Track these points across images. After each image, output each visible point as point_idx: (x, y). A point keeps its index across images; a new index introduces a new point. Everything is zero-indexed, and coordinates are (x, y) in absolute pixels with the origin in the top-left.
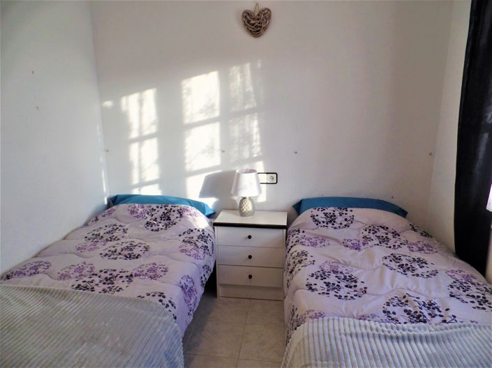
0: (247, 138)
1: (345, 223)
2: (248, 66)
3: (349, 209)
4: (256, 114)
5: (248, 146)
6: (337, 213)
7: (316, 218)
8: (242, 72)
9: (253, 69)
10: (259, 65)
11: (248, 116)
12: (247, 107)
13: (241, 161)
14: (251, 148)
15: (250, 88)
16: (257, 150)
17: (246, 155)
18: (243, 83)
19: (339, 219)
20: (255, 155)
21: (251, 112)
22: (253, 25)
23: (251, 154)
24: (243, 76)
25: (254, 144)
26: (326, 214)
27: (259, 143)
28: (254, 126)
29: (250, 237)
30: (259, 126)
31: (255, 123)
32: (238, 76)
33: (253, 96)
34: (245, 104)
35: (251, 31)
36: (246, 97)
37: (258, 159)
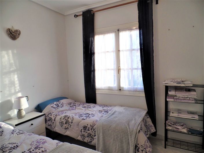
0: (12, 83)
1: (62, 105)
2: (10, 51)
3: (60, 101)
4: (16, 72)
5: (13, 87)
6: (58, 103)
7: (54, 107)
8: (8, 54)
9: (13, 53)
10: (15, 52)
11: (12, 74)
12: (11, 69)
13: (11, 95)
14: (15, 87)
15: (12, 61)
16: (18, 88)
17: (13, 91)
18: (9, 59)
19: (60, 105)
20: (17, 91)
21: (13, 71)
22: (13, 35)
23: (15, 90)
24: (8, 56)
25: (16, 86)
26: (55, 105)
27: (18, 85)
28: (15, 78)
29: (32, 124)
30: (18, 77)
31: (16, 76)
32: (6, 56)
33: (14, 64)
34: (10, 68)
35: (12, 37)
36: (11, 65)
37: (19, 92)
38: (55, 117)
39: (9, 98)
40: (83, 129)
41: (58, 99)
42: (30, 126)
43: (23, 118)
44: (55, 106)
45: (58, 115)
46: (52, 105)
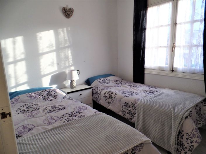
0: (67, 58)
1: (108, 82)
2: (65, 29)
3: (107, 77)
4: (70, 48)
5: (67, 61)
6: (105, 79)
8: (63, 31)
9: (67, 30)
10: (69, 29)
11: (67, 49)
12: (66, 45)
13: (66, 67)
14: (69, 61)
15: (67, 38)
16: (71, 62)
17: (67, 64)
18: (64, 35)
19: (106, 81)
20: (71, 64)
21: (68, 47)
22: (67, 13)
23: (69, 64)
24: (64, 33)
25: (70, 60)
27: (71, 59)
28: (69, 53)
29: (81, 95)
30: (71, 53)
31: (70, 52)
32: (62, 33)
33: (68, 41)
34: (65, 44)
35: (66, 15)
36: (65, 41)
37: (72, 66)
38: (100, 91)
39: (64, 70)
40: (125, 105)
41: (105, 76)
42: (79, 96)
43: (74, 88)
44: (102, 81)
45: (104, 90)
46: (99, 80)
